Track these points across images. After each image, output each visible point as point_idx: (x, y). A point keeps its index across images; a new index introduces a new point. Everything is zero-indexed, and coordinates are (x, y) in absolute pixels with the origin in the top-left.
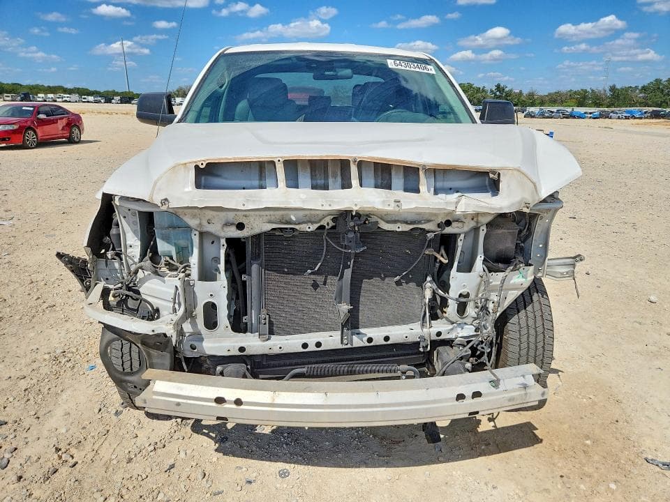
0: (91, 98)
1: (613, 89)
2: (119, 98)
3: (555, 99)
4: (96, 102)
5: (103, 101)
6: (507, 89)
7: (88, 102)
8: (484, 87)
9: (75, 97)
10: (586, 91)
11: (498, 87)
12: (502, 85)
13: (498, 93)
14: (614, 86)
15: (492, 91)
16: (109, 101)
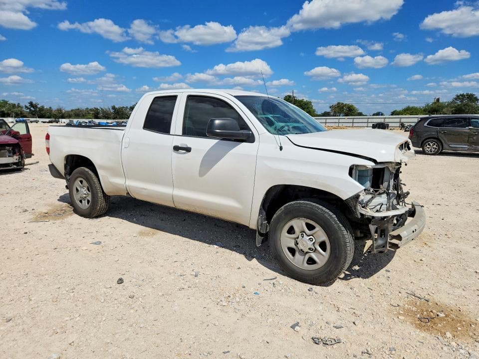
1: (114, 108)
3: (78, 114)
6: (39, 106)
8: (19, 104)
10: (97, 109)
11: (31, 104)
12: (34, 103)
13: (32, 108)
14: (114, 106)
15: (26, 107)
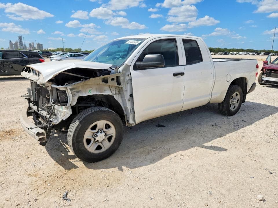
0: (251, 53)
2: (264, 53)
4: (252, 55)
5: (255, 54)
7: (249, 55)
9: (245, 53)
16: (258, 54)
